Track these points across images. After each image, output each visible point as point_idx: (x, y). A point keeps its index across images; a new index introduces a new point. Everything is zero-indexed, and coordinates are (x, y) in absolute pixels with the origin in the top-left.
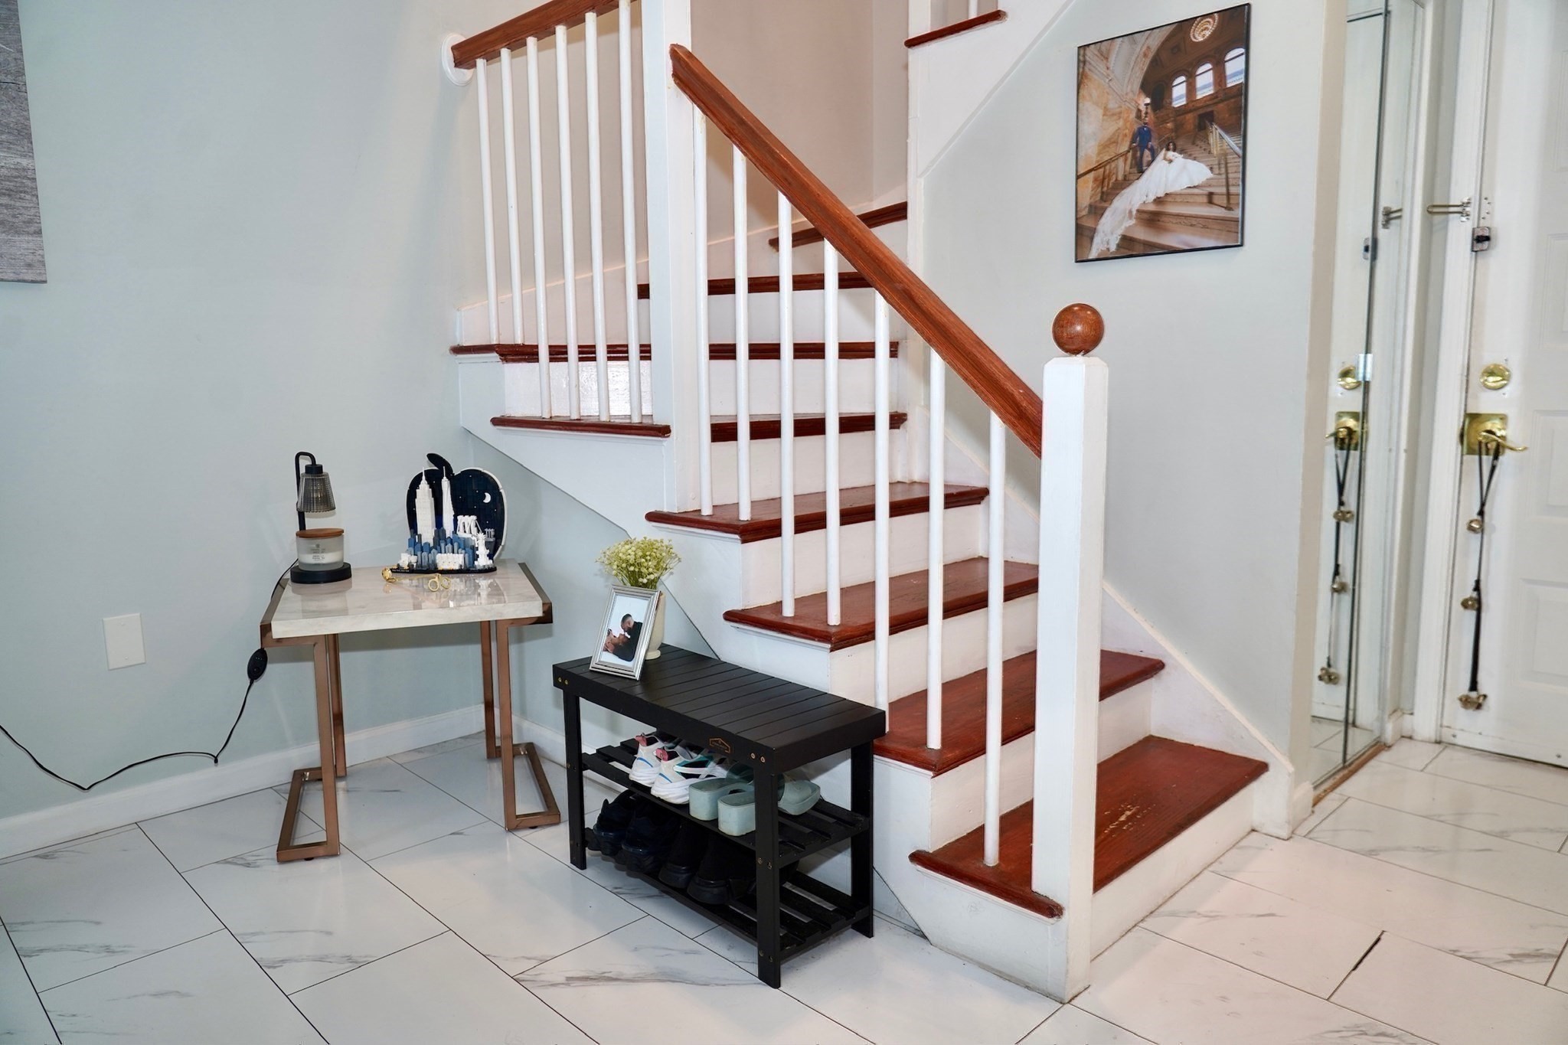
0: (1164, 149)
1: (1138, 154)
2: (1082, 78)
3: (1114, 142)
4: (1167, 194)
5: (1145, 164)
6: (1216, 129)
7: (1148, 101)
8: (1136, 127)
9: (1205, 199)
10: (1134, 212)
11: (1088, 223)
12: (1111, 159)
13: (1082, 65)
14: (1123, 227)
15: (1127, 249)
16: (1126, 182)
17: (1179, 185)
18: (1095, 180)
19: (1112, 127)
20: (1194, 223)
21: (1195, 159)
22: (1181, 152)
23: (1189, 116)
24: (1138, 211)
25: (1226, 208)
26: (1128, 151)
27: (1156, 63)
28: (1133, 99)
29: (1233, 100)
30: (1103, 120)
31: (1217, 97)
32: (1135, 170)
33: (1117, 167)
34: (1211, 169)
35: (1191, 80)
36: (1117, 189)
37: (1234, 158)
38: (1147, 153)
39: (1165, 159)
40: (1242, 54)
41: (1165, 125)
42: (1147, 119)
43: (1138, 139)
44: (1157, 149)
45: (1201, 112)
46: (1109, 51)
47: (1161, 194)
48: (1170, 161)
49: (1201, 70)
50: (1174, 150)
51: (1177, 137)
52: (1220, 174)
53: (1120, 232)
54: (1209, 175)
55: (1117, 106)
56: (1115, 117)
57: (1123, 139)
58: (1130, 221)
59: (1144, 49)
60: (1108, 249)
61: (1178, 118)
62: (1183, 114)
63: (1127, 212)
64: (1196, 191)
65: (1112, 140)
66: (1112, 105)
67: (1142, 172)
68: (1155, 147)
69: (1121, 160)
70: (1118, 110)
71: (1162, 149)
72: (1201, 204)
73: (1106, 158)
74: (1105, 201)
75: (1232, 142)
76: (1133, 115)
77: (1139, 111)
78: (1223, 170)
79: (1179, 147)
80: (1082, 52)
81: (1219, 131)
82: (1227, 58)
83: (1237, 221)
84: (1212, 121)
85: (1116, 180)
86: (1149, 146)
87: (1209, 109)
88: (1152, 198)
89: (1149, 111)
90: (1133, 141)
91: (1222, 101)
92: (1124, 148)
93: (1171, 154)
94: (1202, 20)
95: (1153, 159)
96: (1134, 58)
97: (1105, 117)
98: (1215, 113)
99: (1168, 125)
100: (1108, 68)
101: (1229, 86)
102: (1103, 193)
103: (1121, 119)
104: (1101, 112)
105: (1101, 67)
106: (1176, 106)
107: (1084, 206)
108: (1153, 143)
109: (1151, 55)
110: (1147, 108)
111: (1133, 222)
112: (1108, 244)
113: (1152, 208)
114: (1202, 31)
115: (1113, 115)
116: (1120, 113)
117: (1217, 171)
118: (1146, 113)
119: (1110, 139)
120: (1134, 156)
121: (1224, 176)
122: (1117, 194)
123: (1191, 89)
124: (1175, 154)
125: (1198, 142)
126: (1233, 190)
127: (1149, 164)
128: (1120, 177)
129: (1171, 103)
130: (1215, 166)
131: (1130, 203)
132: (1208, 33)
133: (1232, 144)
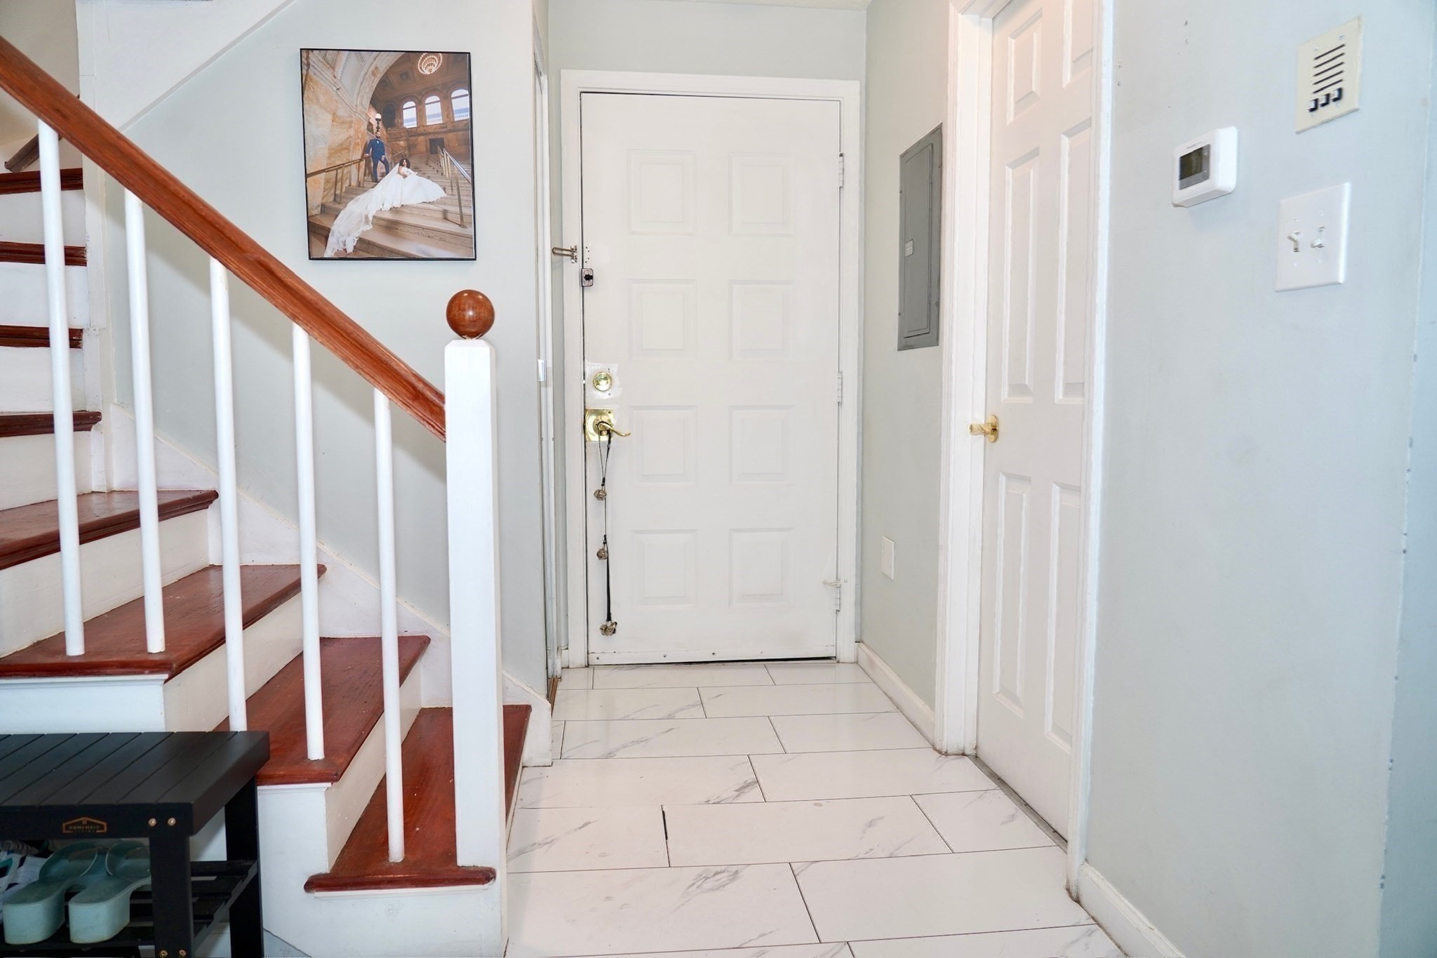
0: (398, 164)
1: (372, 164)
2: (306, 79)
3: (346, 149)
4: (402, 205)
5: (379, 174)
6: (447, 155)
7: (379, 116)
8: (368, 138)
9: (440, 216)
10: (371, 218)
11: (324, 221)
12: (343, 164)
13: (305, 67)
14: (360, 230)
15: (367, 252)
17: (415, 199)
18: (327, 181)
19: (342, 135)
20: (431, 235)
21: (429, 178)
22: (415, 169)
23: (421, 138)
24: (374, 217)
25: (460, 225)
26: (361, 160)
27: (384, 84)
28: (363, 112)
29: (461, 133)
30: (333, 126)
31: (446, 127)
32: (369, 178)
33: (350, 172)
34: (444, 189)
35: (420, 107)
36: (352, 193)
37: (464, 183)
38: (380, 164)
39: (399, 173)
40: (466, 95)
41: (398, 142)
42: (379, 133)
43: (371, 150)
44: (391, 163)
45: (432, 137)
46: (335, 61)
47: (397, 205)
48: (405, 176)
49: (429, 100)
50: (408, 167)
51: (410, 155)
52: (452, 195)
53: (357, 234)
54: (443, 194)
55: (346, 115)
56: (346, 126)
57: (354, 148)
58: (368, 226)
59: (372, 68)
60: (345, 250)
61: (411, 138)
62: (414, 136)
63: (364, 216)
64: (432, 207)
65: (344, 146)
66: (342, 112)
67: (377, 181)
68: (389, 162)
69: (354, 167)
70: (349, 119)
71: (396, 164)
72: (436, 219)
73: (338, 163)
74: (339, 203)
75: (463, 169)
76: (364, 127)
77: (370, 124)
78: (455, 192)
79: (411, 165)
80: (304, 54)
81: (449, 156)
82: (453, 95)
83: (469, 237)
84: (443, 146)
85: (350, 185)
86: (383, 159)
87: (440, 136)
88: (387, 207)
89: (380, 125)
90: (366, 150)
91: (450, 131)
92: (358, 156)
93: (404, 170)
94: (426, 56)
95: (387, 173)
96: (363, 73)
97: (335, 123)
98: (445, 141)
99: (402, 142)
100: (335, 77)
101: (456, 119)
102: (335, 195)
103: (352, 129)
104: (329, 117)
105: (328, 74)
106: (407, 127)
107: (315, 205)
108: (385, 156)
109: (379, 76)
110: (378, 123)
111: (370, 227)
112: (345, 245)
113: (389, 216)
114: (429, 65)
115: (343, 123)
116: (351, 122)
117: (449, 191)
118: (378, 128)
119: (341, 145)
120: (367, 165)
121: (457, 197)
122: (352, 199)
123: (421, 114)
124: (409, 170)
125: (430, 163)
126: (465, 211)
127: (383, 175)
128: (354, 183)
129: (402, 124)
130: (447, 188)
131: (367, 207)
132: (434, 69)
133: (463, 171)
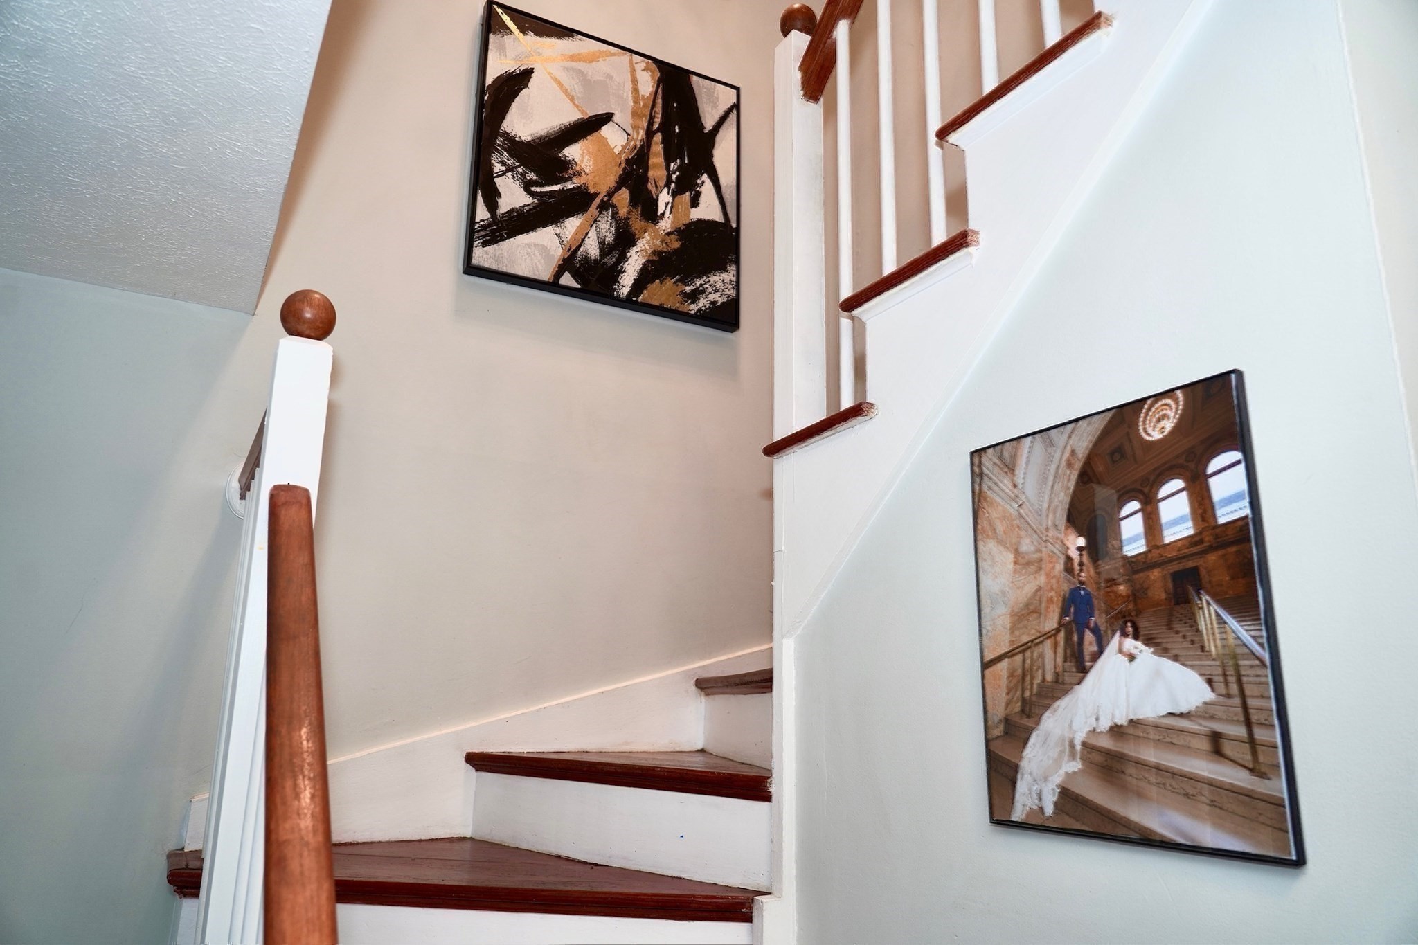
0: (1118, 635)
1: (1075, 638)
2: (979, 501)
3: (1034, 612)
4: (1131, 721)
5: (1087, 657)
6: (1208, 604)
7: (1081, 542)
8: (1066, 587)
9: (1205, 745)
10: (1079, 747)
11: (1005, 752)
12: (1032, 641)
13: (978, 480)
14: (1062, 772)
15: (1074, 818)
16: (1058, 688)
17: (1152, 709)
18: (1011, 675)
19: (1030, 585)
20: (1191, 792)
21: (1176, 658)
22: (1149, 641)
23: (1155, 574)
24: (1084, 744)
25: (1252, 771)
26: (1058, 630)
27: (1087, 476)
28: (1057, 538)
29: (1233, 549)
30: (1015, 571)
31: (1201, 541)
32: (1071, 665)
33: (1041, 656)
34: (1210, 682)
35: (1149, 508)
36: (1046, 697)
37: (1252, 667)
38: (1089, 636)
39: (1120, 651)
40: (1238, 462)
41: (1115, 588)
42: (1083, 574)
43: (1072, 610)
44: (1106, 631)
45: (1175, 567)
46: (1014, 458)
47: (1122, 720)
48: (1132, 658)
49: (1165, 489)
50: (1136, 637)
51: (1139, 612)
52: (1228, 696)
53: (1057, 779)
54: (1209, 695)
55: (1032, 548)
56: (1033, 568)
57: (1047, 608)
58: (1073, 763)
59: (1067, 454)
60: (1041, 809)
61: (1136, 576)
62: (1142, 570)
63: (1067, 743)
64: (1185, 724)
65: (1032, 608)
66: (1027, 546)
67: (1084, 671)
68: (1102, 628)
69: (1047, 647)
70: (1036, 556)
71: (1114, 633)
72: (1196, 753)
73: (1025, 639)
74: (1029, 716)
75: (1242, 631)
76: (1060, 567)
77: (1069, 559)
78: (1234, 689)
79: (1142, 632)
80: (976, 461)
81: (1215, 607)
82: (1210, 469)
83: (1279, 804)
84: (1198, 588)
85: (1044, 680)
86: (1092, 625)
87: (1191, 564)
88: (1105, 725)
89: (1085, 559)
90: (1064, 612)
91: (1212, 549)
92: (1051, 623)
93: (1130, 644)
94: (1156, 402)
95: (1101, 651)
96: (1053, 468)
97: (1018, 567)
98: (1203, 572)
99: (1121, 588)
100: (1015, 486)
101: (1221, 521)
102: (1024, 700)
103: (1042, 572)
104: (1011, 557)
105: (1006, 484)
106: (1130, 554)
107: (996, 719)
108: (1097, 619)
109: (1078, 465)
110: (1081, 555)
111: (1076, 766)
112: (1040, 799)
113: (1106, 743)
114: (1159, 420)
115: (1028, 563)
116: (1041, 560)
117: (1221, 688)
118: (1081, 564)
119: (1027, 605)
120: (1068, 639)
121: (1237, 701)
122: (1047, 707)
123: (1153, 524)
124: (1139, 644)
125: (1178, 627)
126: (1259, 734)
127: (1096, 657)
128: (1049, 677)
129: (1121, 548)
130: (1216, 679)
131: (1070, 726)
132: (1168, 425)
133: (1246, 637)
